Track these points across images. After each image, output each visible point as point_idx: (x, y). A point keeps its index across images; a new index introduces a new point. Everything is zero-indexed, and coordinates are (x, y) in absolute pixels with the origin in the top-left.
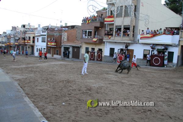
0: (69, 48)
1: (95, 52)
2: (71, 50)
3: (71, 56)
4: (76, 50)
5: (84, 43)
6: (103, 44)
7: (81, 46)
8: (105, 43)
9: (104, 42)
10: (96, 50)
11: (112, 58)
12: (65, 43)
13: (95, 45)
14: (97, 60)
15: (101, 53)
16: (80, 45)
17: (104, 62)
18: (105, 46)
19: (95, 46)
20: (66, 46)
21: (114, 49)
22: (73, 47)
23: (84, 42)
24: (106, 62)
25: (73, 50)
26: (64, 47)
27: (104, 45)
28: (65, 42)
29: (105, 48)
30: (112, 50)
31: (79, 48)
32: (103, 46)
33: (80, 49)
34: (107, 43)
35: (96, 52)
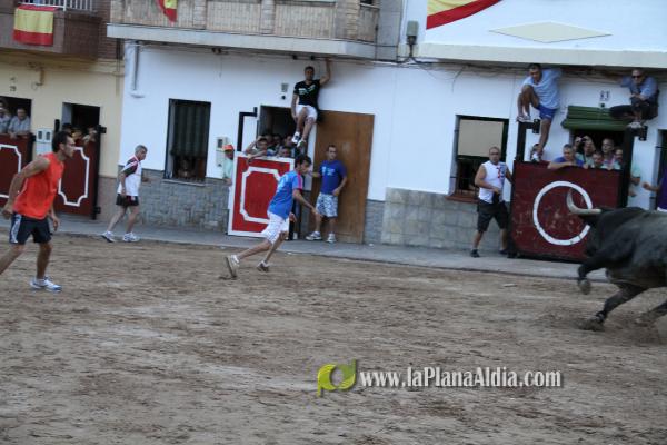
1: (32, 138)
6: (105, 66)
8: (130, 52)
9: (119, 42)
10: (45, 117)
11: (186, 193)
13: (32, 66)
15: (95, 150)
18: (128, 81)
19: (35, 76)
21: (207, 105)
27: (120, 76)
29: (128, 102)
30: (189, 120)
32: (112, 81)
34: (145, 55)
35: (40, 133)
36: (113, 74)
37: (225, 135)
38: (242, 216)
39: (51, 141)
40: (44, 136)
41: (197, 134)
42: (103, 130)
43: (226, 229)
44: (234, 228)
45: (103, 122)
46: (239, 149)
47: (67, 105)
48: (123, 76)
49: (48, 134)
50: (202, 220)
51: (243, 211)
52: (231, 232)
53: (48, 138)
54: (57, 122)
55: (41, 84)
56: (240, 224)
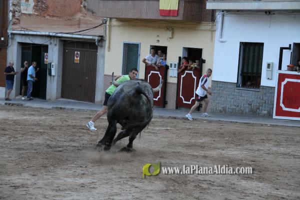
0: (45, 48)
1: (167, 68)
2: (53, 57)
3: (53, 86)
4: (77, 59)
5: (114, 22)
6: (206, 26)
7: (102, 39)
8: (219, 17)
9: (213, 11)
10: (174, 56)
11: (249, 95)
12: (22, 24)
13: (167, 28)
14: (179, 105)
15: (199, 72)
16: (99, 32)
17: (213, 112)
18: (218, 33)
19: (169, 34)
20: (28, 40)
21: (261, 45)
22: (67, 44)
23: (119, 19)
24: (223, 112)
25: (66, 59)
26: (22, 44)
27: (213, 31)
28: (23, 18)
29: (217, 45)
30: (250, 53)
31: (91, 47)
32: (209, 34)
33: (100, 51)
34: (227, 18)
35: (171, 64)
36: (210, 30)
37: (272, 61)
38: (281, 107)
39: (176, 69)
40: (173, 65)
41: (256, 61)
42: (204, 61)
43: (272, 115)
44: (277, 115)
45: (204, 57)
46: (280, 68)
47: (185, 48)
48: (215, 31)
49: (175, 65)
50: (258, 110)
51: (282, 105)
52: (274, 117)
53: (175, 67)
54: (180, 58)
55: (172, 38)
56: (280, 112)
